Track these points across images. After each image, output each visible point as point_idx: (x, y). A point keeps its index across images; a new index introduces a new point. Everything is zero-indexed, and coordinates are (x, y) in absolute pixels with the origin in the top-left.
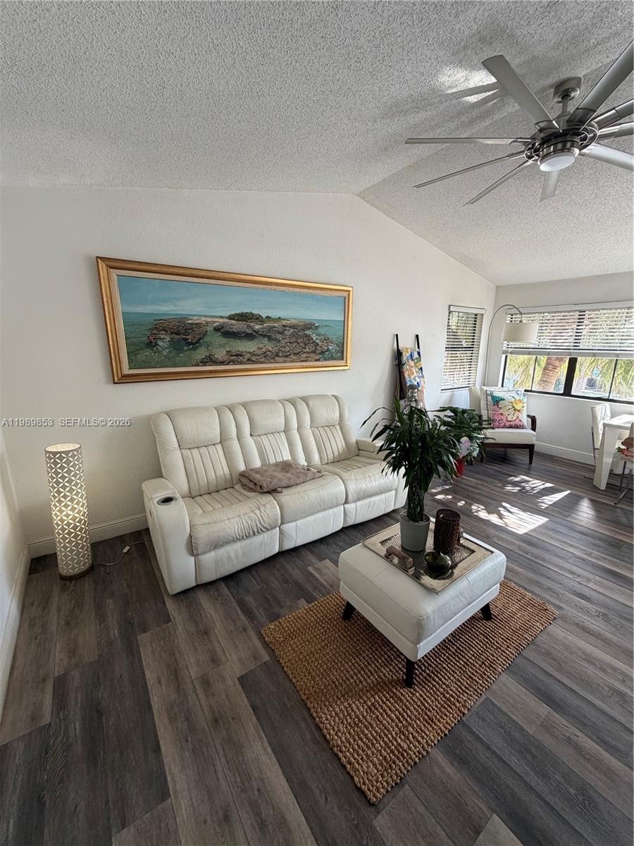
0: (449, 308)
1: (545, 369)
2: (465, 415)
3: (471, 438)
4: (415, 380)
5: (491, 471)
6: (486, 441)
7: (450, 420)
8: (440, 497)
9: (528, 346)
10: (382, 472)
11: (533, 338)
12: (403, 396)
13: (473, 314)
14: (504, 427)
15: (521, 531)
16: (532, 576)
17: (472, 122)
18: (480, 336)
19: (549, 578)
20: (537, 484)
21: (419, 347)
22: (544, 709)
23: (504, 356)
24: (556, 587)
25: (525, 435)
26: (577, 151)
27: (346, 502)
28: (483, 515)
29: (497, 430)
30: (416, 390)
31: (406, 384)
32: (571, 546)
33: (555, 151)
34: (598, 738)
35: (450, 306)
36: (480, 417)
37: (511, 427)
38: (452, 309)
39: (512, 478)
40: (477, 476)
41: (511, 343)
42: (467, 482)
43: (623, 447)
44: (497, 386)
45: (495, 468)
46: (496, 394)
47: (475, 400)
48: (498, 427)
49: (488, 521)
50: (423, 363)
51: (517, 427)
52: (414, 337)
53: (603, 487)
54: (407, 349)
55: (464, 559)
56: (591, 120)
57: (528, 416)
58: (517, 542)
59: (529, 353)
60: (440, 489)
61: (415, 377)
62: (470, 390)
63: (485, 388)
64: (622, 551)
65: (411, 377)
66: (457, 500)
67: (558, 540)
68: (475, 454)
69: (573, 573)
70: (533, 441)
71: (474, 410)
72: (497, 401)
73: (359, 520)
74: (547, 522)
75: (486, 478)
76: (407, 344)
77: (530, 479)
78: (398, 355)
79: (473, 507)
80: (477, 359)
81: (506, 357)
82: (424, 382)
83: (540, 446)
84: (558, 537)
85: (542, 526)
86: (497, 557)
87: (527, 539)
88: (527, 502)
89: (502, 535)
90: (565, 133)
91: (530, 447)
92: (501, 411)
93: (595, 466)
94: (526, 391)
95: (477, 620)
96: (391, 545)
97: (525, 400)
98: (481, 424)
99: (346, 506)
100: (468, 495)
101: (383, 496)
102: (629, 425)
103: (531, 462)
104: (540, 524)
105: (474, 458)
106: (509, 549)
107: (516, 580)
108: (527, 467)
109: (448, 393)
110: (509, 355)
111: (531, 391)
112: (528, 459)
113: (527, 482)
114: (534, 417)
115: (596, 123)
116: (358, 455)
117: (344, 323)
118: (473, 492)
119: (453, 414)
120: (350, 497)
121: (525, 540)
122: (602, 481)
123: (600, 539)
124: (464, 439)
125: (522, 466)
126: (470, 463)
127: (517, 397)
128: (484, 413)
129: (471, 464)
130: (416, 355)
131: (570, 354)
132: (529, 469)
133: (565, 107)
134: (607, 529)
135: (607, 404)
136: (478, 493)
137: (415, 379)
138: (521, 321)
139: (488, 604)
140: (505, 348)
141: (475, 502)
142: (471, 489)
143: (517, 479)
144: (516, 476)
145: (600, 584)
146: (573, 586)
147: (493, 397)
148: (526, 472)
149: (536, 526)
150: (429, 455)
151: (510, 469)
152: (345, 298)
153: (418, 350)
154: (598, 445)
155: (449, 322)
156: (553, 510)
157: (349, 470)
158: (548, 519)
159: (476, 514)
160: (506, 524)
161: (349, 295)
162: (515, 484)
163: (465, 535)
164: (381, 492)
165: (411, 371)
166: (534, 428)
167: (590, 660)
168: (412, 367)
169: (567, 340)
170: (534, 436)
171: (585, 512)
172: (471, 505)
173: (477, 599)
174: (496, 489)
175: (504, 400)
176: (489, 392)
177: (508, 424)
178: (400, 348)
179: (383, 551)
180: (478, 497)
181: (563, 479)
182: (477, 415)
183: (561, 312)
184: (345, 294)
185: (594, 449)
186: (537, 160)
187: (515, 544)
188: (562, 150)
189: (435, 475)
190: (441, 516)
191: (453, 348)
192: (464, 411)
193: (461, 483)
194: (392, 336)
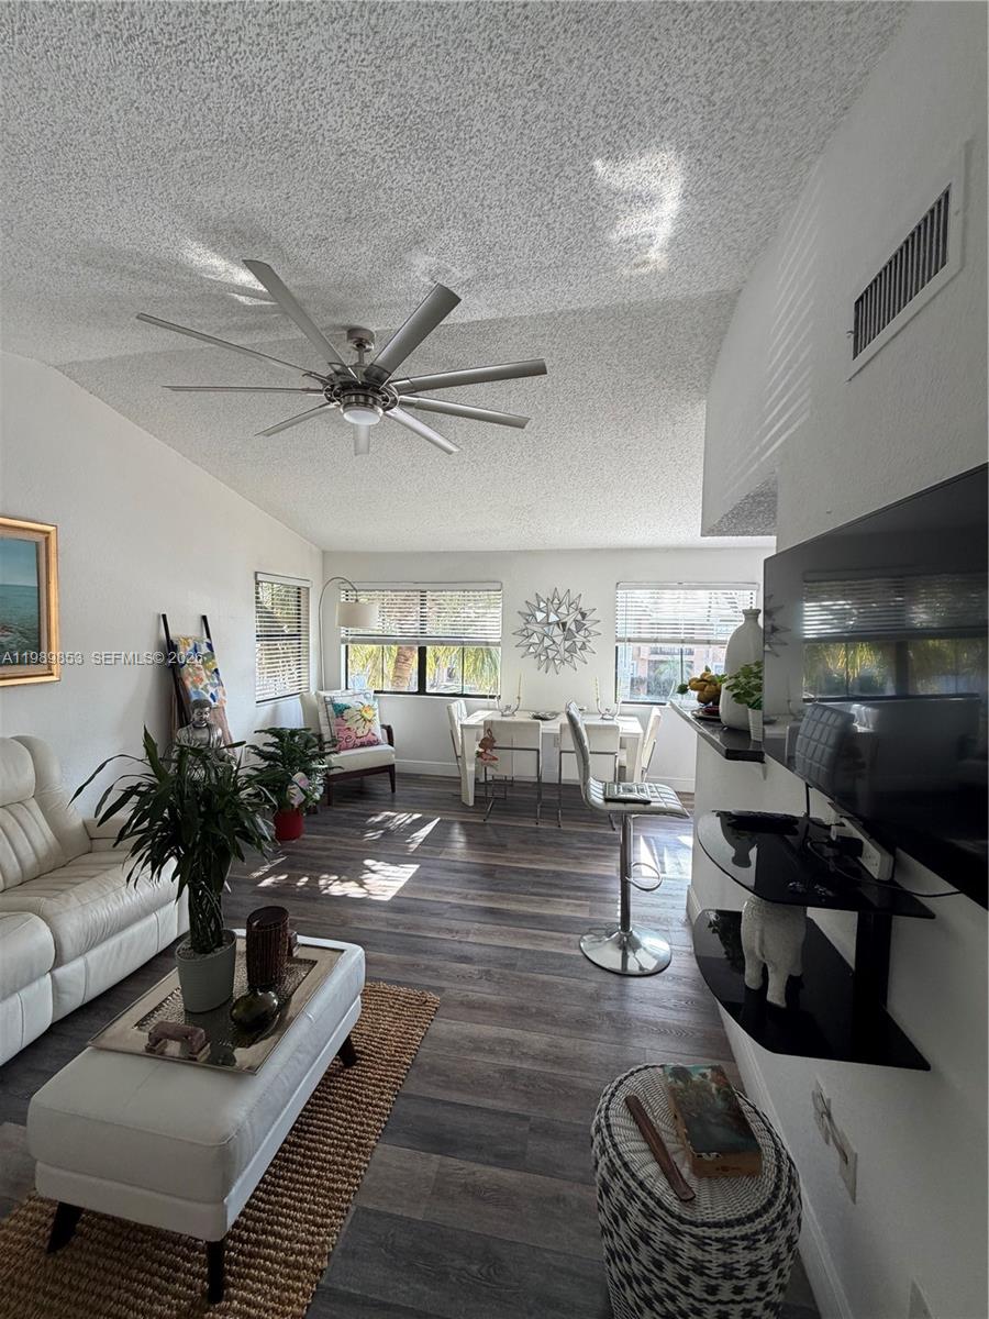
0: (256, 576)
1: (397, 661)
2: (296, 739)
3: (309, 773)
4: (207, 692)
5: (344, 816)
6: (332, 773)
7: (272, 749)
8: (267, 882)
9: (371, 632)
10: (128, 880)
11: (376, 624)
12: (184, 721)
13: (294, 587)
14: (355, 746)
15: (387, 896)
16: (407, 958)
17: (249, 328)
18: (308, 619)
19: (425, 952)
20: (403, 818)
21: (209, 636)
22: (432, 1163)
23: (343, 647)
24: (436, 962)
25: (380, 754)
26: (380, 411)
27: (59, 961)
28: (337, 889)
29: (343, 753)
30: (207, 709)
31: (188, 697)
32: (447, 893)
33: (357, 403)
34: (496, 1156)
35: (256, 573)
36: (320, 737)
37: (362, 745)
38: (260, 577)
39: (373, 819)
40: (323, 828)
41: (350, 629)
42: (308, 844)
43: (481, 750)
44: (340, 689)
45: (348, 809)
46: (338, 701)
47: (310, 712)
48: (347, 749)
49: (345, 896)
50: (219, 663)
51: (371, 744)
52: (200, 619)
53: (471, 804)
54: (186, 639)
55: (299, 984)
56: (390, 382)
57: (383, 726)
58: (384, 915)
59: (374, 642)
60: (266, 868)
61: (206, 686)
62: (302, 698)
63: (323, 693)
64: (496, 879)
65: (198, 685)
66: (294, 878)
67: (433, 891)
68: (317, 796)
69: (451, 931)
70: (393, 760)
71: (309, 729)
72: (340, 710)
73: (95, 991)
74: (418, 871)
75: (337, 829)
76: (184, 629)
77: (392, 814)
78: (170, 646)
79: (322, 882)
80: (308, 651)
81: (347, 647)
82: (224, 694)
83: (403, 764)
84: (431, 886)
85: (414, 878)
86: (352, 954)
87: (398, 905)
88: (392, 848)
89: (364, 913)
90: (364, 387)
91: (389, 769)
92: (347, 725)
93: (460, 778)
94: (375, 692)
95: (335, 1076)
96: (160, 1019)
97: (376, 705)
98: (321, 749)
99: (59, 972)
100: (312, 864)
101: (153, 917)
102: (482, 723)
103: (393, 791)
104: (410, 875)
105: (316, 802)
106: (375, 931)
107: (385, 975)
108: (389, 797)
109: (268, 707)
110: (350, 645)
111: (382, 692)
112: (390, 786)
113: (390, 819)
114: (389, 727)
115: (395, 387)
116: (90, 852)
117: (40, 594)
118: (320, 858)
119: (277, 740)
120: (68, 948)
121: (394, 908)
122: (469, 797)
123: (475, 872)
124: (299, 776)
125: (384, 797)
126: (312, 811)
127: (366, 703)
128: (325, 730)
129: (316, 813)
130: (205, 650)
131: (418, 642)
132: (393, 800)
133: (361, 358)
134: (481, 856)
135: (462, 700)
136: (328, 857)
137: (205, 689)
138: (357, 600)
139: (349, 1036)
140: (343, 636)
141: (325, 873)
142: (317, 852)
143: (379, 819)
144: (376, 815)
145: (480, 933)
146: (453, 950)
147: (335, 706)
148: (389, 806)
149: (406, 880)
150: (217, 824)
151: (366, 807)
152: (37, 544)
153: (208, 640)
154: (459, 754)
155: (258, 598)
156: (425, 851)
157: (62, 891)
158: (417, 866)
159: (325, 892)
160: (368, 892)
161: (47, 539)
162: (375, 827)
163: (301, 939)
164: (146, 913)
165: (198, 676)
166: (391, 743)
167: (477, 1045)
168: (198, 668)
169: (412, 626)
170: (393, 752)
171: (458, 839)
172: (317, 879)
173: (326, 1043)
174: (352, 842)
175: (349, 708)
176: (328, 699)
177: (358, 741)
178: (171, 638)
179: (141, 1039)
180: (330, 863)
181: (430, 804)
182: (313, 734)
183: (404, 591)
184: (40, 538)
185: (457, 757)
186: (339, 406)
187: (382, 920)
188: (365, 404)
189: (233, 857)
190: (255, 924)
191: (268, 636)
192: (293, 733)
193: (300, 848)
194: (156, 618)
